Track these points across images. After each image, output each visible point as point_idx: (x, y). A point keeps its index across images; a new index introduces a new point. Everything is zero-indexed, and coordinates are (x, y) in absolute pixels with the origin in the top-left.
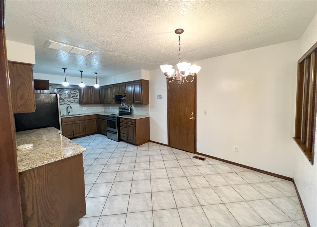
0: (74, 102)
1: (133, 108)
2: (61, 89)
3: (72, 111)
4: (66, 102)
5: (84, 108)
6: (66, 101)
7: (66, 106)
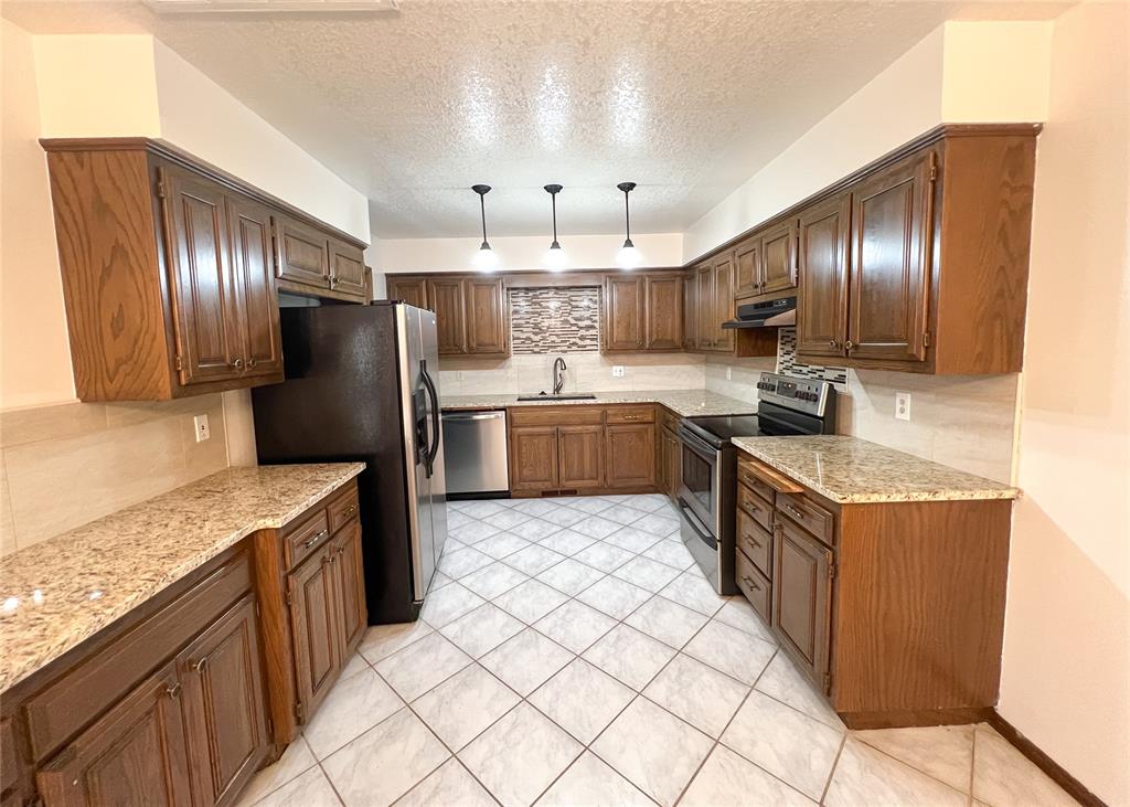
0: (580, 343)
1: (853, 387)
2: (538, 293)
3: (574, 380)
4: (553, 342)
5: (617, 370)
6: (554, 338)
7: (551, 357)
